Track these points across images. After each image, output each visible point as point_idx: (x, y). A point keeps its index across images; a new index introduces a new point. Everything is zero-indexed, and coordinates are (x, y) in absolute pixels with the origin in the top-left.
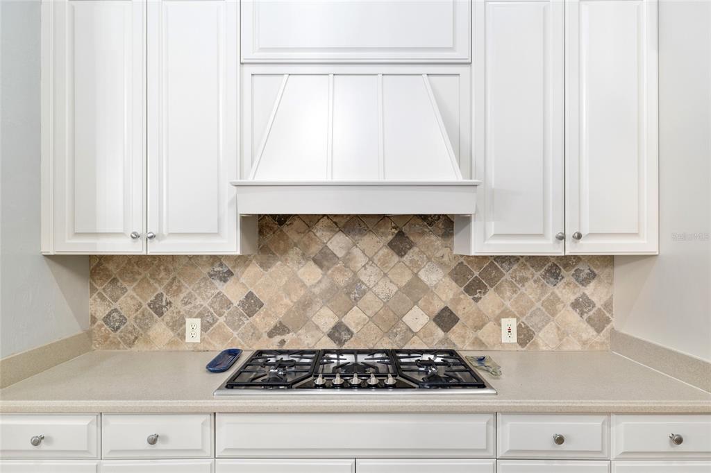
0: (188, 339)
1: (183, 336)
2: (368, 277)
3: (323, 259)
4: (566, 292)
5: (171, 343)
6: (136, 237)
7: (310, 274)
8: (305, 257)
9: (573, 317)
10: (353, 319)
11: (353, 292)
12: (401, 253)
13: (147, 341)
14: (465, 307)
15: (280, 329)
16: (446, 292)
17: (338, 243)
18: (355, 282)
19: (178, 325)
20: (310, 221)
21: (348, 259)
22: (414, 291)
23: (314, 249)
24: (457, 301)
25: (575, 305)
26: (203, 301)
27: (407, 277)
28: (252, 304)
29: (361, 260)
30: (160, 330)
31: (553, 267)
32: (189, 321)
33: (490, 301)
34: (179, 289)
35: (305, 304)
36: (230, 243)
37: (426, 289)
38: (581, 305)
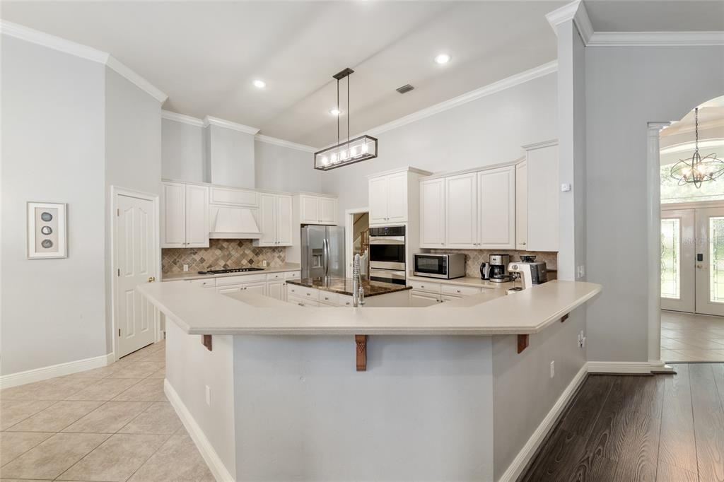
0: (184, 270)
1: (183, 270)
2: (233, 252)
3: (222, 248)
4: (276, 254)
5: (179, 272)
9: (277, 260)
10: (229, 263)
11: (229, 256)
12: (241, 247)
13: (172, 272)
14: (255, 258)
15: (210, 266)
16: (251, 255)
17: (225, 244)
18: (230, 254)
19: (181, 267)
21: (228, 248)
22: (244, 255)
23: (219, 246)
24: (253, 257)
26: (188, 260)
27: (242, 252)
28: (202, 260)
29: (231, 248)
30: (176, 269)
31: (274, 249)
32: (185, 266)
33: (261, 257)
34: (181, 257)
35: (217, 260)
37: (246, 255)
38: (279, 257)
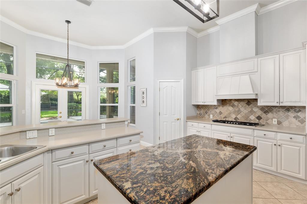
0: (211, 118)
1: (210, 117)
2: (242, 109)
3: (233, 106)
4: (291, 114)
5: (208, 118)
6: (203, 102)
7: (231, 108)
8: (230, 105)
9: (294, 120)
10: (239, 116)
11: (239, 112)
12: (249, 105)
13: (205, 118)
14: (264, 116)
15: (225, 117)
16: (259, 113)
17: (236, 103)
18: (239, 110)
19: (209, 115)
20: (231, 100)
21: (238, 106)
22: (252, 112)
23: (231, 104)
24: (262, 114)
25: (294, 117)
26: (213, 112)
27: (250, 110)
28: (221, 113)
29: (240, 106)
30: (206, 116)
31: (288, 109)
32: (211, 115)
33: (270, 115)
34: (209, 110)
35: (230, 113)
36: (215, 103)
37: (254, 112)
38: (296, 117)
